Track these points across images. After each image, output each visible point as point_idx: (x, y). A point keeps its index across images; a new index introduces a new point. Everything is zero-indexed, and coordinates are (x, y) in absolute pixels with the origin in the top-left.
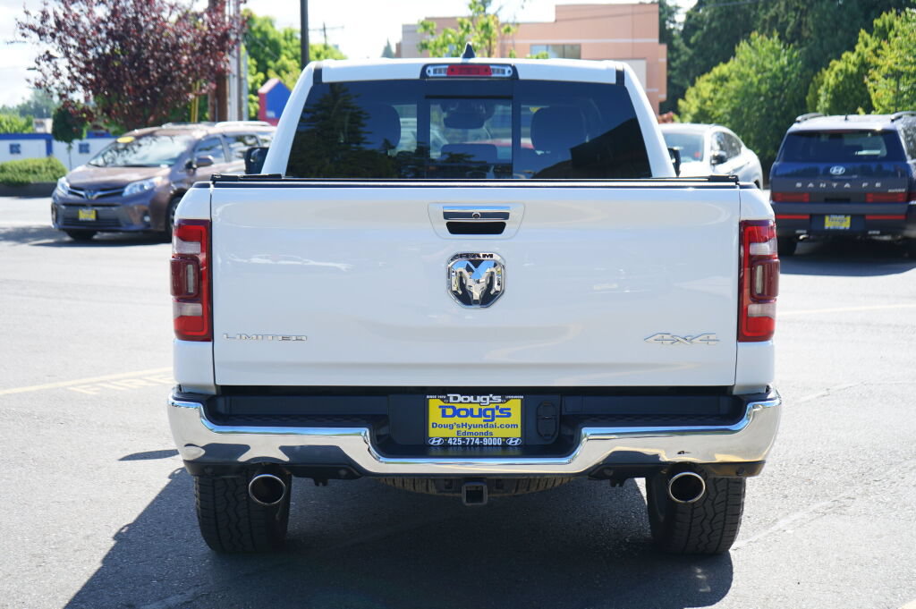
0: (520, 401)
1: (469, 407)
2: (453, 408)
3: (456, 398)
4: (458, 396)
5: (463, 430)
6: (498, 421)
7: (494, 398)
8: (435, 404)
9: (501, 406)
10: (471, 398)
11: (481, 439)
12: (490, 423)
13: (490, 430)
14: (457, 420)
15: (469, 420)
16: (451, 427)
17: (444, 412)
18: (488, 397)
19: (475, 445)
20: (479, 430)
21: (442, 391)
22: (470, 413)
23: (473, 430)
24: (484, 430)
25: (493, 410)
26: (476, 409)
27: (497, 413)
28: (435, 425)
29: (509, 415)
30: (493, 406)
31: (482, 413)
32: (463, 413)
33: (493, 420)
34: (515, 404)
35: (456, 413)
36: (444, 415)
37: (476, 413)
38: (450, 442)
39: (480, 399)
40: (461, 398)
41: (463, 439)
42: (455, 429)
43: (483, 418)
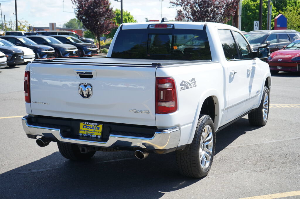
0: (102, 125)
1: (89, 126)
2: (86, 126)
3: (86, 123)
4: (87, 122)
5: (88, 132)
6: (96, 130)
7: (96, 124)
8: (82, 124)
9: (97, 126)
10: (90, 123)
11: (91, 135)
12: (94, 131)
13: (94, 133)
14: (86, 129)
15: (89, 129)
16: (85, 131)
17: (84, 127)
18: (94, 124)
19: (90, 136)
20: (91, 132)
21: (83, 121)
22: (90, 127)
23: (90, 132)
24: (92, 133)
25: (95, 127)
26: (91, 126)
27: (96, 128)
28: (81, 130)
29: (99, 129)
30: (95, 126)
31: (93, 128)
32: (88, 127)
33: (95, 130)
34: (101, 126)
35: (86, 127)
36: (84, 128)
37: (91, 128)
38: (84, 135)
39: (92, 124)
40: (88, 123)
41: (87, 135)
42: (86, 132)
43: (93, 129)
